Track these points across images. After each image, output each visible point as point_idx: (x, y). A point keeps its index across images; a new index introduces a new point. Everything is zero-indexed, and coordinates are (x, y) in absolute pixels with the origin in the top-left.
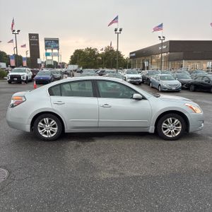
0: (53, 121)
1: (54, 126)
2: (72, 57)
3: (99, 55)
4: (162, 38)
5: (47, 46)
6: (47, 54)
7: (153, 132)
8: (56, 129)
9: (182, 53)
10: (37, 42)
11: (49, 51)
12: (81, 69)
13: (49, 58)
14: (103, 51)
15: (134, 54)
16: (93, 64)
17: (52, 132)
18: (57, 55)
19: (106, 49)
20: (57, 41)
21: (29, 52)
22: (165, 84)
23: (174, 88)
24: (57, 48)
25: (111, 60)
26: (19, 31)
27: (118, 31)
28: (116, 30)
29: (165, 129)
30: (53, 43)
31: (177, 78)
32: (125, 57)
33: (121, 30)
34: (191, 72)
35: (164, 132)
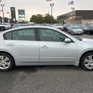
0: (7, 58)
1: (8, 61)
2: (31, 18)
3: (43, 17)
4: (73, 9)
5: (19, 13)
6: (20, 17)
7: (78, 65)
8: (9, 63)
9: (82, 16)
10: (14, 11)
11: (20, 16)
12: (35, 24)
13: (20, 19)
14: (45, 16)
15: (59, 17)
16: (40, 22)
17: (6, 66)
18: (24, 17)
19: (46, 15)
20: (24, 11)
21: (11, 16)
22: (75, 31)
23: (79, 33)
24: (24, 14)
25: (49, 20)
26: (4, 5)
27: (52, 5)
28: (51, 4)
29: (86, 63)
30: (22, 12)
31: (81, 28)
32: (55, 19)
33: (53, 4)
34: (87, 25)
35: (86, 65)
